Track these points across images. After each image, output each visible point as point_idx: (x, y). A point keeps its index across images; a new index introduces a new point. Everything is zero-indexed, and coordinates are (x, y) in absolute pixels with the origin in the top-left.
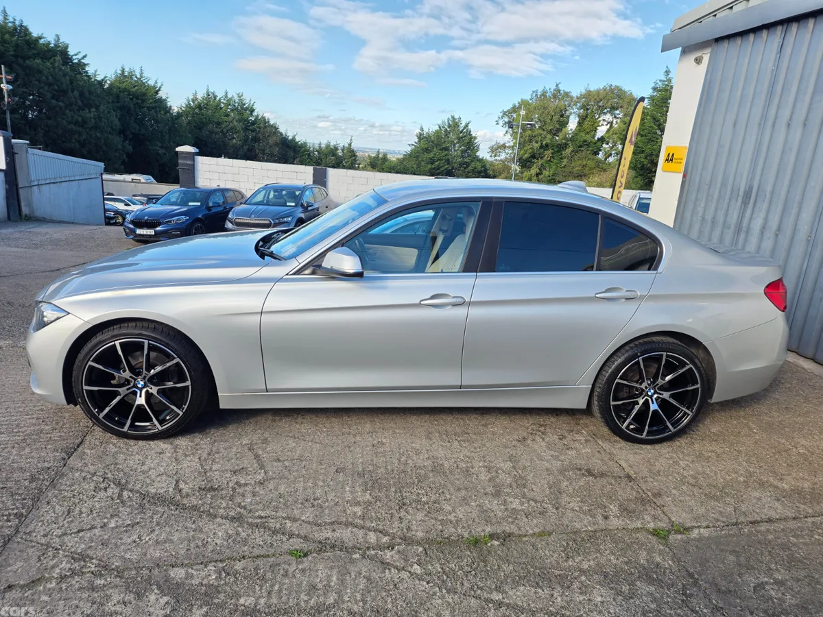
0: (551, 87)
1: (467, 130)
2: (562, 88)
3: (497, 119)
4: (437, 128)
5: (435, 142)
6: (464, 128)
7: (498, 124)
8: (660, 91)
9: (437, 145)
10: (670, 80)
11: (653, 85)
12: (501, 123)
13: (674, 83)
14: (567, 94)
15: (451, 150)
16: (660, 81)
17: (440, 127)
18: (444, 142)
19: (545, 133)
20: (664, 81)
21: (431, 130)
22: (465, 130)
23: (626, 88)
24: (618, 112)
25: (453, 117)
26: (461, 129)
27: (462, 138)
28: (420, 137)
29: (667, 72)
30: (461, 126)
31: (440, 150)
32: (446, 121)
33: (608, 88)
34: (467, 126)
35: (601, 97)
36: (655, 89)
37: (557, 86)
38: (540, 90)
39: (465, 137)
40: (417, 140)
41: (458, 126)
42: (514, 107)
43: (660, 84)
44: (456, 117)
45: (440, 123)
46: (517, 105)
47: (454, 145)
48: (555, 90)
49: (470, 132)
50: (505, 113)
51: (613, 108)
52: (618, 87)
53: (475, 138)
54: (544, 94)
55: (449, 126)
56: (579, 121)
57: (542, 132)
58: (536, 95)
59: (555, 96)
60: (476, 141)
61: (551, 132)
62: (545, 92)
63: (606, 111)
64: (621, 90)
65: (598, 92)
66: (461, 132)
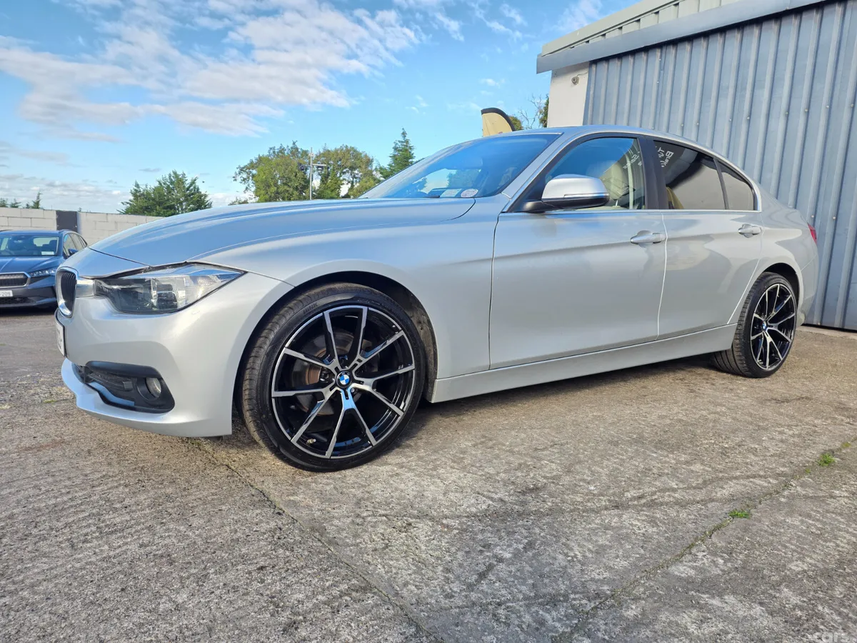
0: (288, 144)
1: (195, 187)
2: (299, 145)
3: (234, 175)
4: (157, 184)
5: (157, 200)
6: (191, 185)
7: (235, 180)
8: (401, 150)
9: (160, 204)
10: (407, 142)
11: (394, 145)
12: (239, 179)
13: (411, 144)
14: (305, 153)
15: (178, 209)
16: (399, 141)
17: (160, 184)
18: (168, 200)
19: (291, 189)
20: (402, 142)
21: (149, 187)
22: (192, 188)
23: (360, 149)
24: (356, 172)
25: (175, 173)
26: (187, 186)
27: (190, 196)
28: (136, 194)
29: (404, 134)
30: (187, 182)
31: (164, 208)
32: (167, 177)
33: (344, 149)
34: (193, 182)
35: (340, 156)
36: (396, 149)
37: (294, 143)
38: (277, 147)
39: (193, 194)
40: (132, 198)
41: (183, 183)
42: (252, 162)
43: (400, 144)
44: (179, 172)
45: (160, 178)
46: (255, 161)
47: (181, 203)
48: (292, 148)
49: (198, 189)
50: (242, 170)
51: (352, 168)
52: (353, 148)
53: (206, 196)
54: (282, 150)
55: (172, 183)
56: (322, 178)
57: (288, 189)
58: (274, 152)
59: (293, 154)
60: (207, 199)
61: (296, 188)
62: (283, 149)
63: (345, 170)
64: (355, 151)
65: (336, 151)
66: (188, 189)
